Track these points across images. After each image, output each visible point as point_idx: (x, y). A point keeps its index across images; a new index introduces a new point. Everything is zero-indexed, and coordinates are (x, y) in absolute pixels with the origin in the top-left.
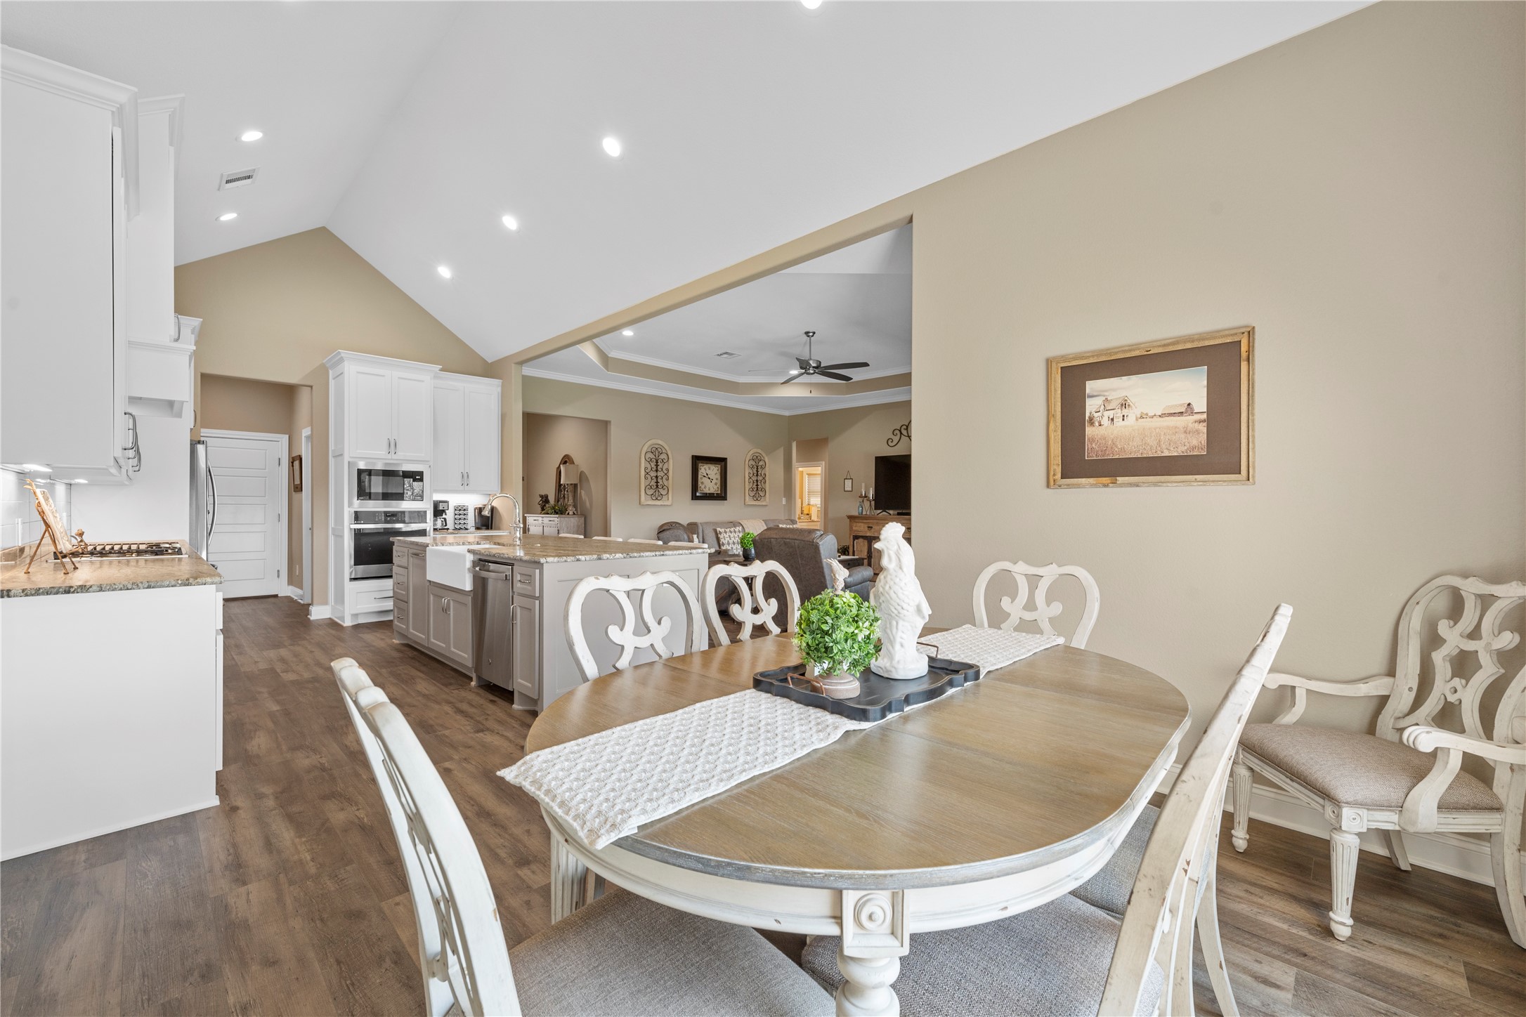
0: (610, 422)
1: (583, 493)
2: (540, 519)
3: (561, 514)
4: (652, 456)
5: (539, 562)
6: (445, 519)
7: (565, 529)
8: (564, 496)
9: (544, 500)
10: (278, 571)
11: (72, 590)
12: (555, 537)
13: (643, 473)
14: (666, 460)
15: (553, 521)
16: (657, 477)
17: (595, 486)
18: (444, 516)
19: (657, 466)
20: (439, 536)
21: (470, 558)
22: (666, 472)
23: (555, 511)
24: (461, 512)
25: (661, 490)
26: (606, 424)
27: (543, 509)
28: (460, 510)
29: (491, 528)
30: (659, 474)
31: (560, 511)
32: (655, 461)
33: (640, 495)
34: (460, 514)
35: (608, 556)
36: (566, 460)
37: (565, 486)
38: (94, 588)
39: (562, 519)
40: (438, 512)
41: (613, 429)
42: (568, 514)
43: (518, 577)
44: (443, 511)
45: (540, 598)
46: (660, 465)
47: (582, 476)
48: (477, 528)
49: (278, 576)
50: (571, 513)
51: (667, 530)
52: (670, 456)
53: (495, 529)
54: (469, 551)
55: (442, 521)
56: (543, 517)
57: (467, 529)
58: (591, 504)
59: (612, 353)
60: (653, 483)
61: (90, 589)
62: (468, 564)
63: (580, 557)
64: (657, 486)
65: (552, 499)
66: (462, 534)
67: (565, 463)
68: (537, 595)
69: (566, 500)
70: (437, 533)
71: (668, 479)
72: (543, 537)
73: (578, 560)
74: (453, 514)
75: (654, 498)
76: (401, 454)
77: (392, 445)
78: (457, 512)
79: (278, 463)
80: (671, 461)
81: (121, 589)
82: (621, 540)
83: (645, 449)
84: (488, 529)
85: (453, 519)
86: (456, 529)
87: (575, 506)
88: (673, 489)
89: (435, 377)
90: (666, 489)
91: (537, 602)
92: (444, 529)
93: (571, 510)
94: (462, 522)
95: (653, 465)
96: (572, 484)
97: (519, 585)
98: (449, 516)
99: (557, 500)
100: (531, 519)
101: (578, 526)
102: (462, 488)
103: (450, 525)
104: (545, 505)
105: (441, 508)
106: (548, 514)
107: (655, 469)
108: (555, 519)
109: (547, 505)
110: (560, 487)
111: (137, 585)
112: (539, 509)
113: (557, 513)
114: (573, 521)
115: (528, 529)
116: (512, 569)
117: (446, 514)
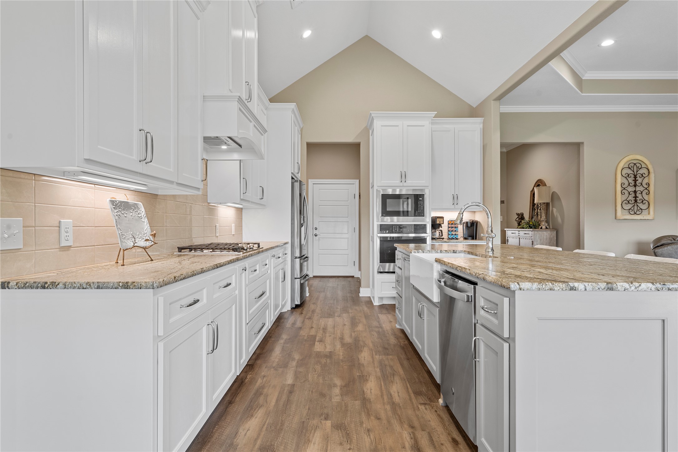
0: (583, 143)
1: (555, 211)
2: (517, 232)
3: (535, 228)
4: (629, 172)
5: (508, 288)
6: (441, 231)
7: (539, 241)
8: (537, 214)
9: (520, 217)
10: (354, 262)
11: (46, 286)
12: (530, 248)
13: (619, 188)
14: (647, 174)
15: (528, 234)
16: (635, 192)
17: (567, 204)
18: (440, 229)
19: (635, 181)
20: (437, 243)
21: (438, 268)
22: (646, 186)
23: (529, 226)
24: (453, 226)
25: (641, 206)
26: (578, 146)
27: (519, 225)
28: (452, 224)
29: (476, 239)
30: (638, 189)
31: (534, 226)
32: (633, 176)
33: (616, 210)
34: (452, 227)
35: (626, 285)
36: (539, 183)
37: (538, 205)
38: (61, 285)
39: (536, 232)
40: (435, 225)
41: (587, 152)
42: (541, 228)
43: (481, 302)
44: (440, 225)
45: (510, 340)
46: (639, 180)
47: (554, 196)
48: (465, 239)
49: (354, 265)
50: (544, 227)
51: (668, 244)
52: (651, 170)
53: (479, 240)
54: (437, 261)
55: (439, 232)
56: (519, 231)
57: (457, 239)
58: (563, 220)
59: (586, 75)
60: (631, 198)
61: (58, 286)
62: (436, 276)
63: (576, 284)
64: (636, 201)
65: (527, 217)
66: (453, 243)
67: (539, 185)
68: (506, 335)
69: (539, 217)
70: (434, 241)
71: (648, 193)
72: (519, 247)
73: (572, 289)
74: (447, 227)
75: (632, 213)
76: (409, 182)
77: (403, 176)
78: (450, 225)
79: (354, 197)
80: (652, 175)
81: (79, 288)
82: (613, 255)
83: (621, 165)
84: (473, 239)
85: (447, 231)
86: (449, 239)
87: (547, 222)
88: (654, 203)
89: (432, 123)
90: (647, 203)
91: (506, 345)
92: (441, 238)
93: (544, 225)
94: (454, 233)
95: (631, 180)
96: (544, 203)
97: (482, 312)
98: (445, 228)
99: (532, 217)
100: (509, 233)
101: (551, 239)
102: (453, 207)
103: (445, 235)
104: (521, 222)
105: (438, 222)
106: (524, 228)
107: (633, 184)
108: (530, 232)
109: (523, 222)
110: (533, 204)
111: (90, 285)
112: (516, 224)
113: (531, 228)
114: (546, 234)
115: (508, 240)
116: (475, 289)
117: (441, 227)
